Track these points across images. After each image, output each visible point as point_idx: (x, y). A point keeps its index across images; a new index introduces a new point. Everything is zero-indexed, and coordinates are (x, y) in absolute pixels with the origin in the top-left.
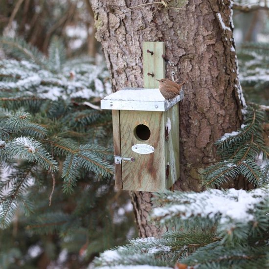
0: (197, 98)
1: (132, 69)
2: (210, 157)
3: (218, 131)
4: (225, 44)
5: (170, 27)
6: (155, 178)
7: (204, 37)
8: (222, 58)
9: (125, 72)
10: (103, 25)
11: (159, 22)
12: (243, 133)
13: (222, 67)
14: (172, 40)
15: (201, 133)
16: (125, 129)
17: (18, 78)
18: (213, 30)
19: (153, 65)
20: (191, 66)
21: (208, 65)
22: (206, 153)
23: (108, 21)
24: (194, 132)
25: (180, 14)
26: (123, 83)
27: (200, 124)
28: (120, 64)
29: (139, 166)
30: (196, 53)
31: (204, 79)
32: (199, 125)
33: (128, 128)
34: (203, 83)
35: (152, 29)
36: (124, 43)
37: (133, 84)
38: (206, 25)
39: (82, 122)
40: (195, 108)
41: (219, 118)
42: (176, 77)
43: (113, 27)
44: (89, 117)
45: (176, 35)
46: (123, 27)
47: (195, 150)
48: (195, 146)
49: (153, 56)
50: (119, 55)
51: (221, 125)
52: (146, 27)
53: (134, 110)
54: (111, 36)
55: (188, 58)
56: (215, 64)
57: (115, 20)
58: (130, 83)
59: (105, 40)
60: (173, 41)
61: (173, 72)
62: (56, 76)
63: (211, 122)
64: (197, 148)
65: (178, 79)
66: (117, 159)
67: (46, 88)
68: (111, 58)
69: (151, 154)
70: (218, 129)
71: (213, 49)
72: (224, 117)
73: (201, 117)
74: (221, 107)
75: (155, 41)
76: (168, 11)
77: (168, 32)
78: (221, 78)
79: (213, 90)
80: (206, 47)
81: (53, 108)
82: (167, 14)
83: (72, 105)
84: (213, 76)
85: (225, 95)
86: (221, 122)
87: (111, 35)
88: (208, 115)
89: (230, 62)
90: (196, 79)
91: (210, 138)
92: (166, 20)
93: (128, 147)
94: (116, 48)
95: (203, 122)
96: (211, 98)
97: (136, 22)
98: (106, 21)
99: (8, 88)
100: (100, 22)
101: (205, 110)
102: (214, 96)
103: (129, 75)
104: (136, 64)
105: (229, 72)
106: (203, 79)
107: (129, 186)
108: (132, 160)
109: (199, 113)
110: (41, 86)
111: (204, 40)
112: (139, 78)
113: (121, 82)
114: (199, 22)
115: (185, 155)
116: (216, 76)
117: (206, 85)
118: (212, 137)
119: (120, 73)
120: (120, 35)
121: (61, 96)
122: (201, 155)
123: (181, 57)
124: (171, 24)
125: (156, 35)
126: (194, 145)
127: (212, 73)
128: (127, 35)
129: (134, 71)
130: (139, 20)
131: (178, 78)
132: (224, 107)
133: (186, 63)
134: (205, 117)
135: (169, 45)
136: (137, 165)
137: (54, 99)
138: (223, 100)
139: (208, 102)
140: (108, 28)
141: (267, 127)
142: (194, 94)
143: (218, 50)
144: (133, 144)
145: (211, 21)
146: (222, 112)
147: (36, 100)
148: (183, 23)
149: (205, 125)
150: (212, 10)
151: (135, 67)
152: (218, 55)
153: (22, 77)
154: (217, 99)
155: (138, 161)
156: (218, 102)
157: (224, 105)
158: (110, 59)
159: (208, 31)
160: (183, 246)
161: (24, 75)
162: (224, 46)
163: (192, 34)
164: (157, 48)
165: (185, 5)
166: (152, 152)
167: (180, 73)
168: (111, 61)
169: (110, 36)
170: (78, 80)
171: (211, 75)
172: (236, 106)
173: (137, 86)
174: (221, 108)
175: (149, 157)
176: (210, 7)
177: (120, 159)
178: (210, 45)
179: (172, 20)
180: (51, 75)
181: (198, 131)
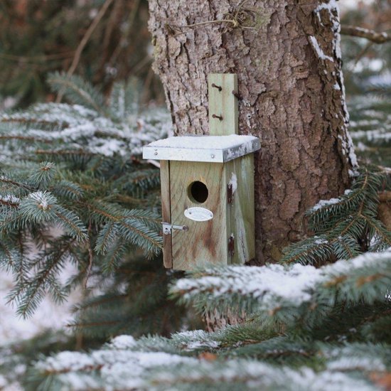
0: (281, 151)
1: (196, 110)
2: (299, 233)
3: (312, 197)
4: (323, 79)
5: (245, 53)
6: (213, 254)
7: (292, 69)
8: (319, 97)
9: (188, 115)
10: (161, 52)
11: (231, 47)
12: (346, 202)
13: (318, 110)
14: (248, 72)
15: (286, 199)
16: (176, 187)
17: (66, 125)
18: (305, 59)
19: (221, 105)
20: (274, 107)
21: (298, 106)
22: (293, 226)
23: (167, 47)
24: (277, 196)
25: (259, 37)
26: (186, 129)
27: (286, 186)
28: (182, 103)
29: (194, 237)
30: (281, 89)
31: (293, 126)
32: (284, 187)
33: (180, 185)
34: (291, 130)
35: (221, 57)
36: (187, 75)
37: (198, 131)
38: (295, 52)
39: (140, 185)
40: (279, 164)
41: (313, 179)
42: (253, 122)
43: (173, 55)
44: (150, 178)
45: (253, 64)
46: (185, 55)
47: (278, 222)
48: (279, 216)
49: (221, 92)
50: (181, 91)
51: (316, 189)
52: (213, 54)
53: (184, 160)
54: (171, 67)
55: (269, 96)
56: (308, 105)
57: (175, 44)
58: (194, 129)
59: (164, 72)
60: (250, 74)
61: (249, 114)
62: (117, 125)
63: (301, 184)
64: (281, 219)
65: (255, 125)
66: (166, 228)
67: (101, 141)
68: (171, 96)
69: (209, 221)
70: (312, 194)
71: (305, 84)
72: (321, 177)
73: (287, 177)
74: (316, 164)
75: (225, 73)
76: (243, 32)
77: (242, 60)
78: (316, 125)
79: (305, 141)
80: (295, 81)
81: (103, 166)
82: (242, 37)
83: (131, 162)
84: (305, 121)
85: (321, 147)
86: (316, 184)
87: (171, 65)
88: (297, 174)
89: (331, 104)
90: (280, 126)
91: (299, 206)
92: (240, 44)
93: (180, 212)
94: (177, 82)
95: (289, 184)
96: (302, 152)
97: (201, 47)
98: (164, 47)
99: (50, 139)
100: (158, 49)
101: (293, 167)
102: (306, 149)
103: (193, 119)
104: (201, 104)
105: (328, 117)
106: (291, 125)
107: (181, 264)
108: (184, 228)
109: (284, 171)
110: (95, 138)
111: (293, 73)
112: (205, 123)
113: (183, 128)
114: (286, 48)
115: (265, 228)
116: (309, 122)
117: (294, 134)
118: (302, 205)
119: (182, 116)
120: (182, 65)
121: (119, 151)
122: (286, 229)
123: (259, 95)
124: (246, 50)
125: (227, 65)
126: (276, 215)
127: (304, 118)
128: (190, 65)
129: (198, 113)
130: (205, 44)
131: (255, 122)
132: (320, 165)
133: (267, 104)
134: (293, 177)
135: (243, 77)
136: (190, 235)
137: (109, 153)
138: (320, 155)
139: (297, 156)
140: (167, 56)
141: (389, 196)
142: (278, 145)
143: (312, 87)
144: (186, 208)
145: (302, 46)
146: (318, 171)
147: (84, 154)
148: (264, 49)
149: (293, 188)
150: (305, 32)
151: (199, 108)
152: (313, 93)
153: (71, 125)
154: (311, 154)
155: (193, 230)
156: (311, 157)
157: (321, 162)
158: (169, 98)
159: (298, 60)
160: (237, 342)
161: (73, 123)
162: (322, 82)
163: (276, 64)
164: (226, 81)
165: (266, 24)
166: (210, 218)
167: (258, 116)
168: (172, 99)
169: (169, 66)
170: (146, 132)
171: (302, 120)
172: (340, 164)
173: (202, 133)
174: (316, 166)
175: (207, 225)
176: (301, 28)
177: (169, 227)
178: (300, 79)
179: (248, 45)
180: (111, 124)
181: (283, 195)
